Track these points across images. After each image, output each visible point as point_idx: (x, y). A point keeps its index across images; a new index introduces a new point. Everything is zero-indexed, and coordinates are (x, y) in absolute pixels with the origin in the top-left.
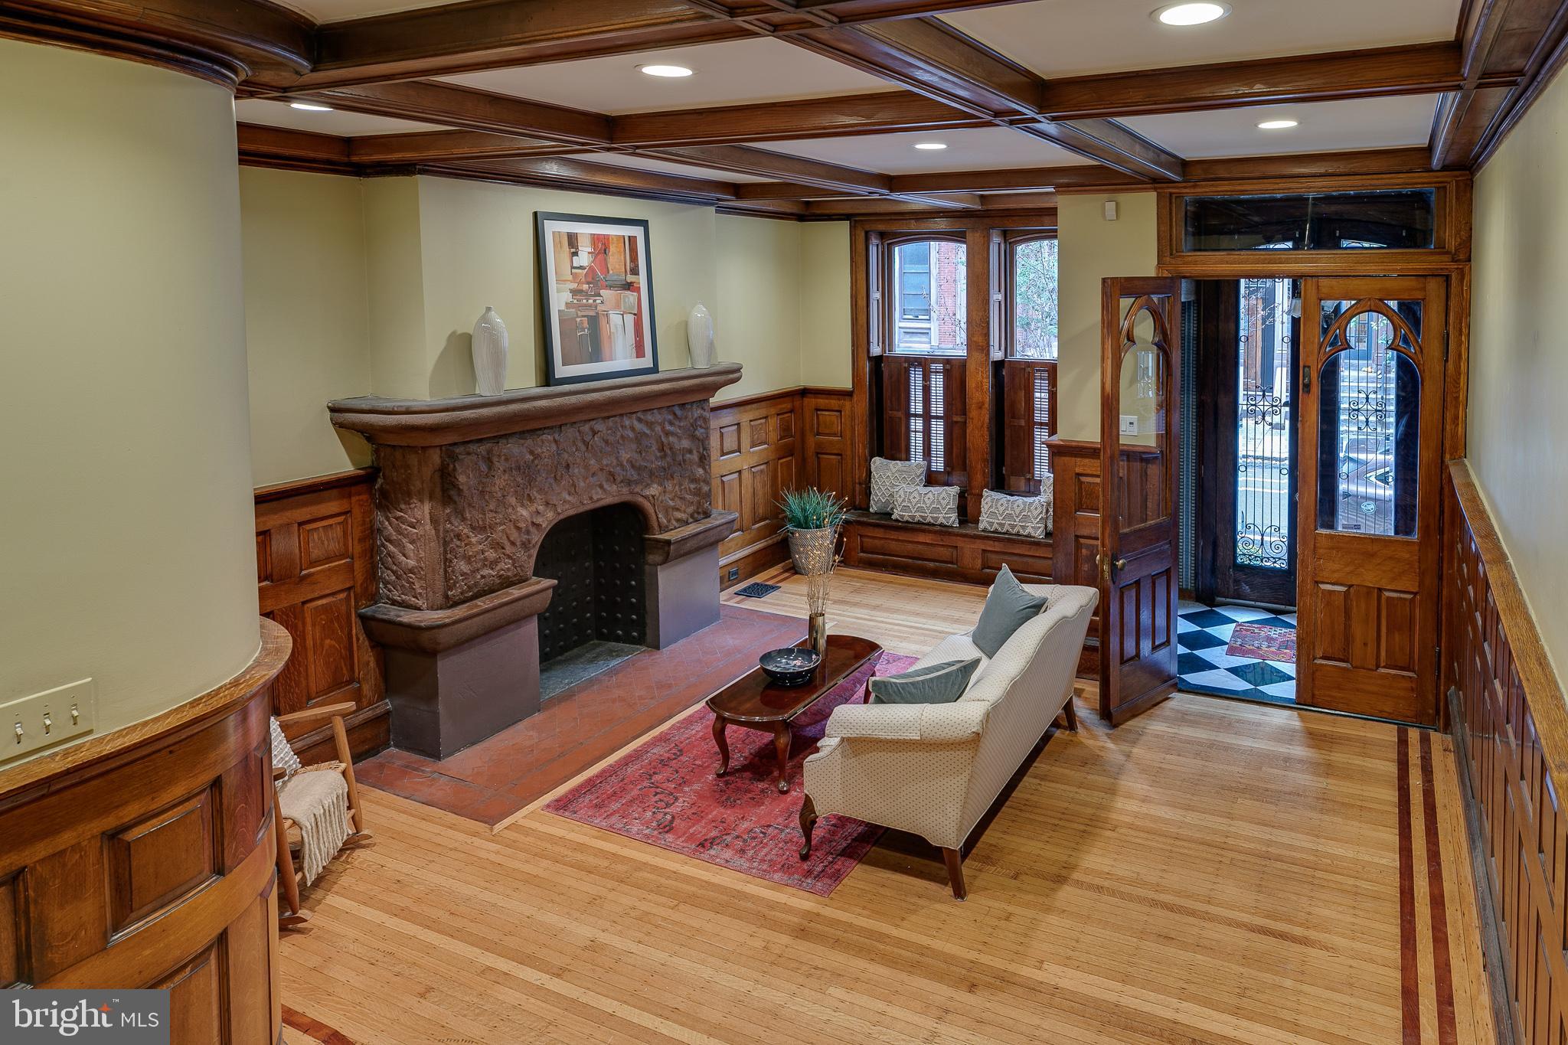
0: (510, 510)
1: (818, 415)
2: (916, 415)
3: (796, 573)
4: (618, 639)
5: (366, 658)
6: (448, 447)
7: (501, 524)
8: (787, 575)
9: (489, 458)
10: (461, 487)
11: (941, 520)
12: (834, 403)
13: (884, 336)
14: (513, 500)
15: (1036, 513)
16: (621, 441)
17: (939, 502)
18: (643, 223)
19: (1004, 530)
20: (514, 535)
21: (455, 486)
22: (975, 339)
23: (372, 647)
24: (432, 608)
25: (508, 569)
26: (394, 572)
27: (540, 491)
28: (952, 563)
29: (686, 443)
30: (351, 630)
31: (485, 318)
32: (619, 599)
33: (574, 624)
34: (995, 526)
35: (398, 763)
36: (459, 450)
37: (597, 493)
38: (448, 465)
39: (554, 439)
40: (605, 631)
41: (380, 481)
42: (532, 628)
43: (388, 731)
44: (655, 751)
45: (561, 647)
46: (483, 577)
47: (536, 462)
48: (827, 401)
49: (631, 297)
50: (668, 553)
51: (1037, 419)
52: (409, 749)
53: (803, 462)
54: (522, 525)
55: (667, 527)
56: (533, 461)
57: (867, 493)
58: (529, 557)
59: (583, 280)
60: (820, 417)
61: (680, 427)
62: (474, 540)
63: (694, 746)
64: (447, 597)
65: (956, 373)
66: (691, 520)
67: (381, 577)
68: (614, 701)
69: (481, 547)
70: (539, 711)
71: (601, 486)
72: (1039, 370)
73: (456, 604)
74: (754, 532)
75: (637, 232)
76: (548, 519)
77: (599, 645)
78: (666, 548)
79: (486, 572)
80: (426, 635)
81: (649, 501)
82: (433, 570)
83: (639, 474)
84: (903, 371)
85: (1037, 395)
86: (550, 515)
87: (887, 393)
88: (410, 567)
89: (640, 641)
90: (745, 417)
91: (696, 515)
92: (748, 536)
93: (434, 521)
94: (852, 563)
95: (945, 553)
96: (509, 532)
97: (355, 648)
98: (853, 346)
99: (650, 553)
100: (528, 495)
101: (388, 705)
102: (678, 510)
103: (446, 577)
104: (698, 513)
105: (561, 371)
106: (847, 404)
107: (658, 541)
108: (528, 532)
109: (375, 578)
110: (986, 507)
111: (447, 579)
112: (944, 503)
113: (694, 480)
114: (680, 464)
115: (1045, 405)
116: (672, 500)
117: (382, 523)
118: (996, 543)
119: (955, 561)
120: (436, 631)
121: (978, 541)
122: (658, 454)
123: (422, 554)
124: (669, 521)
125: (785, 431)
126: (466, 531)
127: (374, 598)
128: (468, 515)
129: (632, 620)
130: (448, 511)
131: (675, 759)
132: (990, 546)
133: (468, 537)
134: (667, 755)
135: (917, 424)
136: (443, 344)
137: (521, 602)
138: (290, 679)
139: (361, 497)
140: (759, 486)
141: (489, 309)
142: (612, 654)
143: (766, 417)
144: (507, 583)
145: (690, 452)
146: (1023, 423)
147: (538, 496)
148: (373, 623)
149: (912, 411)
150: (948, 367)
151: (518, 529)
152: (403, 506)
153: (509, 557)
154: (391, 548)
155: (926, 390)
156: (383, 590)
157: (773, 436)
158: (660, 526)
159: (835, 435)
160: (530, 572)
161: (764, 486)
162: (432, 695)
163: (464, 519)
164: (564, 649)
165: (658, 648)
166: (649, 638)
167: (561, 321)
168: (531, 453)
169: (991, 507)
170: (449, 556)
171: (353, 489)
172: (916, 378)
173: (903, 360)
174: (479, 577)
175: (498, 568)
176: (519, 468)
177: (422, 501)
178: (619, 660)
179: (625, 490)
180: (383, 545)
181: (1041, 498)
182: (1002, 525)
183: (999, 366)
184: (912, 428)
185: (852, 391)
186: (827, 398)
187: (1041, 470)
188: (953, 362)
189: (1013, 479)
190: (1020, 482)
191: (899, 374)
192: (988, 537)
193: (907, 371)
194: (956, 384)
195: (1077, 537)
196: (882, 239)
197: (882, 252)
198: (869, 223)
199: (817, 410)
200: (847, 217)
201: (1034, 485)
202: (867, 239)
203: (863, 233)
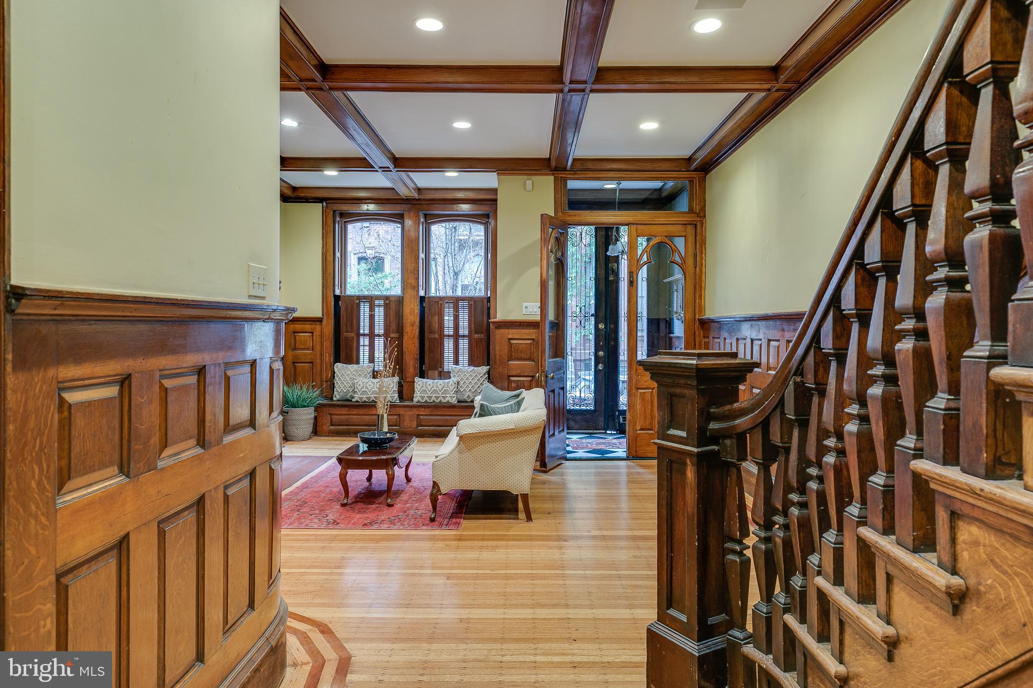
1: (295, 337)
2: (364, 335)
11: (388, 398)
12: (308, 327)
13: (341, 283)
15: (452, 388)
17: (386, 387)
19: (432, 401)
22: (409, 281)
28: (396, 426)
34: (426, 398)
48: (302, 326)
51: (446, 333)
57: (332, 387)
60: (297, 337)
65: (393, 306)
72: (448, 302)
84: (355, 306)
85: (446, 318)
87: (343, 321)
94: (321, 434)
98: (323, 289)
106: (318, 327)
110: (419, 387)
112: (390, 387)
115: (451, 325)
118: (426, 409)
119: (398, 424)
121: (414, 409)
132: (422, 412)
135: (365, 341)
146: (437, 336)
149: (362, 331)
150: (388, 302)
155: (372, 317)
159: (308, 349)
169: (422, 387)
172: (365, 309)
173: (355, 298)
181: (453, 379)
182: (430, 397)
183: (422, 299)
184: (362, 343)
185: (322, 318)
186: (302, 324)
187: (448, 365)
188: (391, 299)
189: (430, 372)
190: (436, 373)
191: (352, 307)
192: (421, 405)
193: (358, 306)
194: (392, 313)
195: (509, 376)
196: (341, 218)
197: (341, 227)
198: (336, 205)
199: (295, 332)
200: (320, 200)
201: (445, 375)
202: (334, 216)
203: (332, 212)
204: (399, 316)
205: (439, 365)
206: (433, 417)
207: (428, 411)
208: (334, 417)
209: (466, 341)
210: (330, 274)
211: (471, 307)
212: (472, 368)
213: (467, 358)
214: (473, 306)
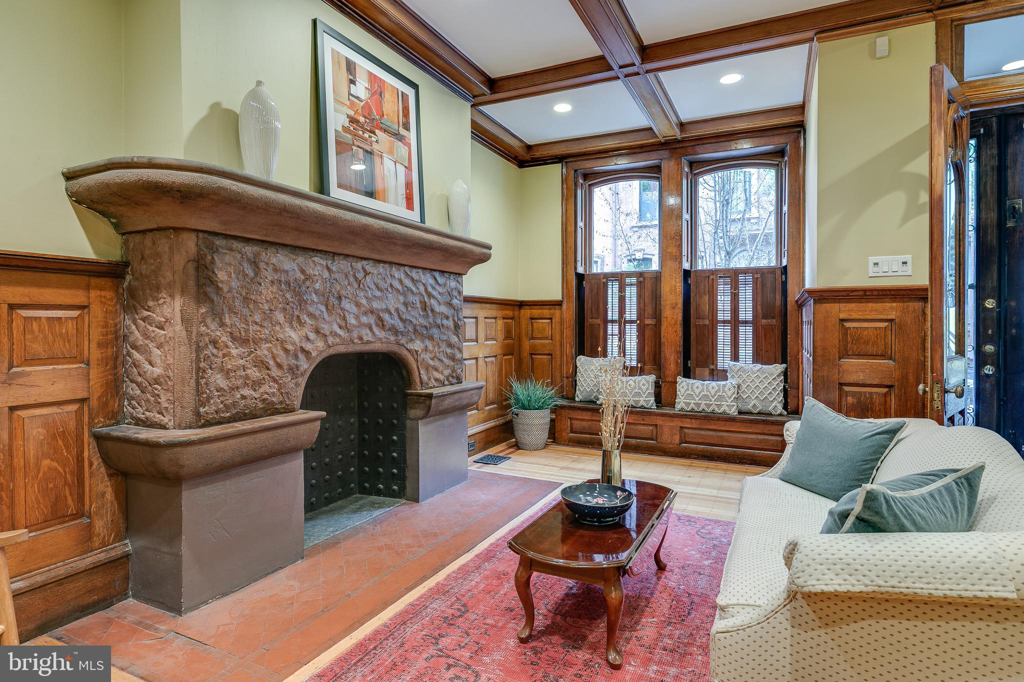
0: (278, 328)
1: (532, 324)
2: (613, 321)
3: (519, 448)
4: (379, 493)
5: (101, 488)
6: (206, 235)
7: (267, 341)
8: (511, 450)
9: (255, 262)
10: (220, 285)
11: (642, 403)
12: (546, 312)
13: (585, 259)
14: (280, 316)
15: (729, 393)
16: (390, 289)
17: (640, 388)
18: (415, 86)
19: (700, 409)
20: (282, 357)
21: (213, 282)
22: (669, 250)
23: (110, 476)
24: (180, 427)
25: (273, 394)
26: (139, 385)
27: (311, 315)
28: (652, 439)
29: (443, 309)
30: (82, 452)
31: (255, 96)
32: (381, 454)
33: (339, 477)
34: (692, 406)
35: (131, 618)
36: (219, 242)
37: (367, 335)
38: (206, 255)
39: (327, 265)
40: (367, 485)
41: (129, 278)
42: (298, 464)
43: (126, 578)
44: (434, 605)
45: (326, 498)
46: (243, 397)
47: (308, 283)
48: (540, 311)
49: (402, 150)
50: (429, 407)
51: (720, 317)
52: (147, 601)
53: (520, 361)
54: (290, 347)
55: (427, 384)
56: (304, 282)
57: (574, 384)
58: (297, 385)
59: (360, 111)
60: (534, 324)
61: (440, 293)
62: (234, 352)
63: (479, 601)
64: (198, 414)
65: (648, 285)
66: (446, 383)
67: (125, 394)
68: (380, 549)
69: (241, 362)
70: (302, 558)
71: (371, 330)
72: (722, 277)
73: (208, 424)
74: (486, 413)
75: (410, 92)
76: (318, 349)
77: (361, 499)
78: (428, 403)
79: (246, 392)
80: (168, 454)
81: (413, 355)
82: (183, 380)
83: (405, 327)
84: (602, 286)
85: (720, 298)
86: (320, 344)
87: (588, 305)
88: (155, 376)
89: (400, 494)
90: (482, 312)
91: (451, 379)
92: (482, 416)
93: (186, 321)
94: (563, 443)
95: (646, 430)
96: (275, 352)
97: (87, 475)
98: (563, 264)
99: (412, 408)
100: (298, 317)
101: (128, 546)
102: (436, 370)
103: (197, 390)
104: (453, 377)
105: (337, 193)
106: (557, 312)
107: (420, 395)
108: (296, 357)
109: (117, 394)
110: (683, 391)
111: (198, 391)
112: (644, 388)
113: (450, 345)
114: (439, 328)
115: (728, 307)
116: (432, 359)
117: (128, 327)
118: (693, 421)
119: (654, 437)
120: (179, 449)
121: (676, 419)
122: (421, 313)
123: (171, 361)
124: (429, 379)
125: (508, 335)
126: (224, 339)
127: (116, 418)
128: (228, 321)
129: (393, 474)
130: (203, 310)
131: (460, 616)
132: (687, 423)
133: (227, 347)
134: (450, 611)
135: (613, 329)
136: (203, 112)
137: (286, 430)
139: (103, 293)
140: (490, 376)
141: (259, 83)
142: (374, 506)
143: (495, 318)
144: (271, 410)
145: (447, 318)
146: (707, 322)
147: (309, 321)
148: (109, 444)
149: (610, 318)
150: (641, 279)
151: (286, 351)
152: (151, 303)
153: (275, 381)
154: (137, 355)
155: (622, 300)
156: (128, 409)
157: (501, 336)
158: (421, 383)
159: (546, 338)
160: (297, 403)
161: (493, 376)
162: (174, 534)
163: (222, 325)
164: (329, 501)
165: (416, 500)
166: (409, 491)
167: (337, 141)
168: (303, 272)
169: (687, 389)
170: (202, 365)
171: (94, 281)
172: (613, 290)
173: (602, 276)
174: (239, 396)
175: (262, 390)
176: (288, 284)
177: (172, 296)
178: (382, 511)
179: (392, 338)
180: (129, 354)
181: (731, 382)
182: (698, 405)
183: (687, 274)
184: (610, 332)
185: (562, 301)
186: (540, 309)
187: (723, 359)
188: (646, 275)
189: (698, 370)
190: (706, 371)
191: (598, 288)
192: (685, 415)
193: (605, 286)
194: (647, 293)
195: (841, 384)
196: (585, 180)
197: (585, 191)
198: (578, 163)
199: (532, 319)
200: (559, 159)
201: (720, 375)
202: (576, 178)
203: (573, 172)
204: (656, 297)
205: (711, 361)
206: (702, 432)
207: (695, 424)
208: (575, 422)
209: (750, 329)
210: (570, 248)
211: (755, 281)
212: (759, 366)
213: (750, 351)
214: (759, 280)
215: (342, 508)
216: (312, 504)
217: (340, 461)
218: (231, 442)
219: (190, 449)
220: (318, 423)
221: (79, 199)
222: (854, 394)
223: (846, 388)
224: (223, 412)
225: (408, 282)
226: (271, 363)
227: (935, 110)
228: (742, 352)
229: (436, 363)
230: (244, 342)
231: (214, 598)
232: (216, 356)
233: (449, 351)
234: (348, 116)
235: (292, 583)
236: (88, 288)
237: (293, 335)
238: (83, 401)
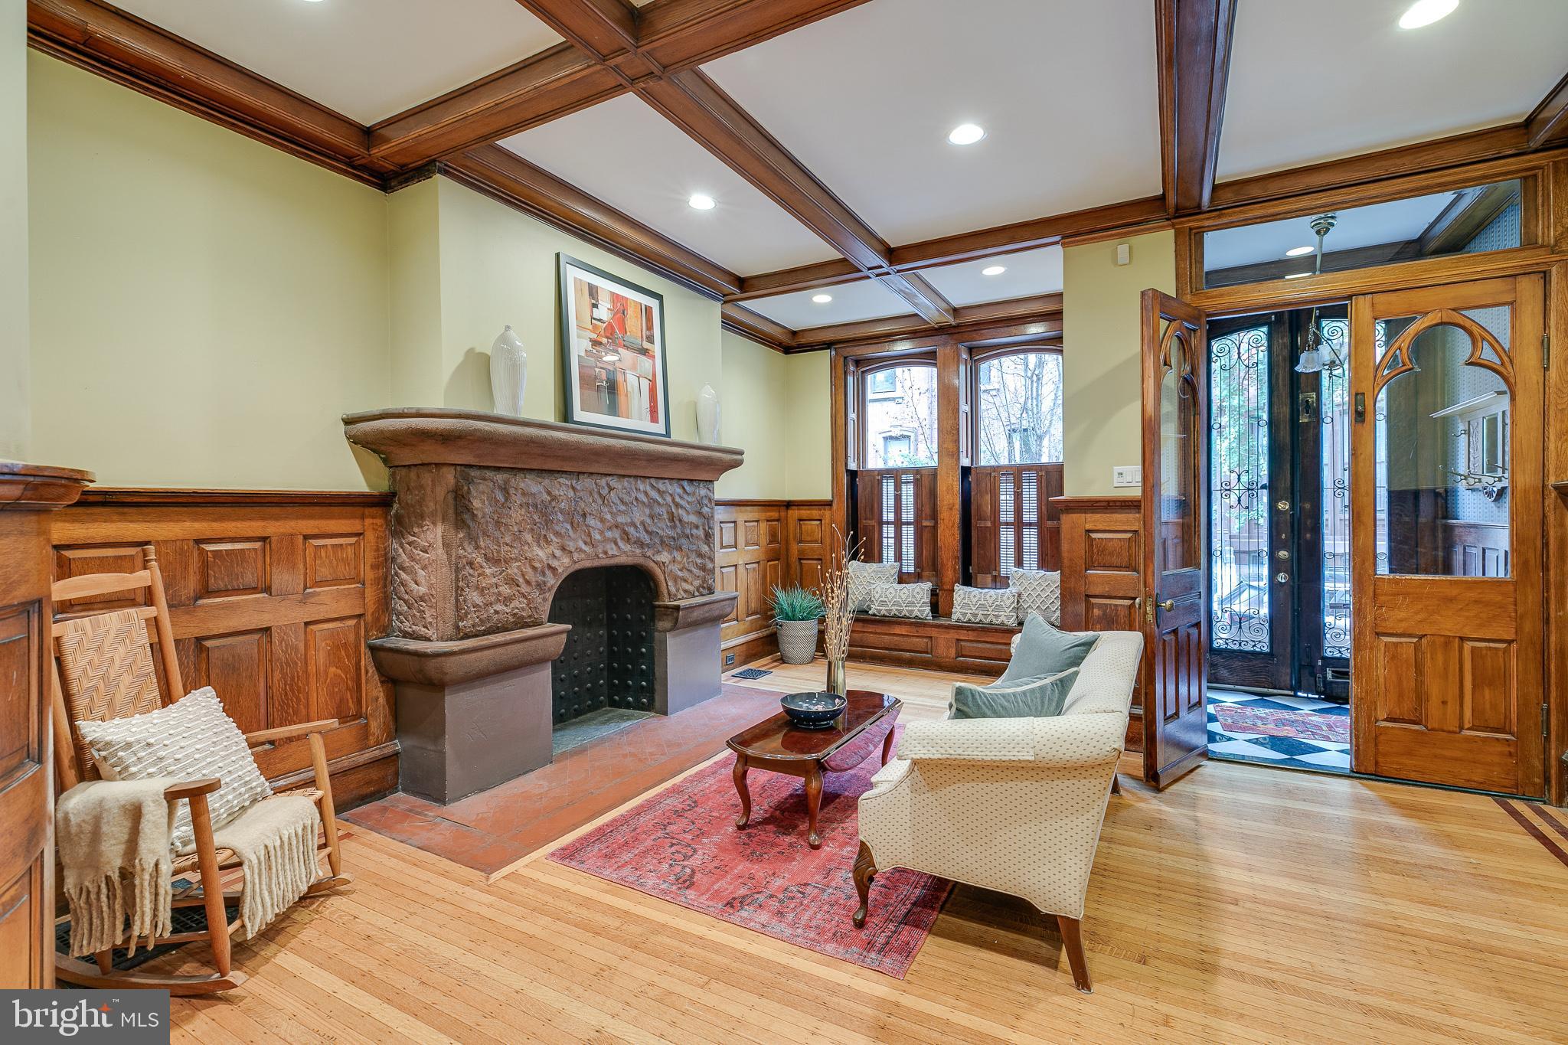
0: (526, 547)
1: (800, 527)
2: (888, 523)
3: (784, 662)
4: (628, 706)
5: (375, 693)
6: (463, 468)
7: (516, 560)
8: (775, 664)
9: (505, 489)
10: (475, 512)
11: (916, 613)
12: (815, 513)
13: (858, 455)
14: (528, 537)
15: (1008, 603)
16: (635, 503)
17: (914, 596)
18: (659, 297)
19: (977, 620)
20: (530, 575)
21: (469, 510)
22: (946, 446)
23: (382, 682)
24: (442, 639)
25: (523, 608)
26: (406, 602)
27: (557, 534)
28: (927, 653)
29: (693, 518)
30: (360, 661)
31: (504, 339)
32: (630, 666)
33: (588, 689)
34: (969, 616)
35: (402, 807)
36: (473, 473)
37: (612, 549)
38: (463, 486)
39: (572, 485)
40: (616, 698)
41: (396, 506)
42: (546, 674)
43: (397, 774)
45: (575, 710)
46: (496, 612)
47: (554, 504)
48: (809, 512)
49: (645, 363)
50: (677, 620)
51: (1003, 519)
52: (416, 793)
53: (787, 567)
54: (537, 565)
55: (675, 595)
56: (550, 502)
58: (545, 600)
59: (602, 333)
60: (803, 526)
61: (688, 502)
62: (488, 571)
63: (708, 799)
64: (457, 628)
65: (926, 482)
66: (697, 594)
67: (394, 609)
68: (625, 756)
69: (494, 580)
70: (551, 762)
71: (616, 544)
72: (1004, 474)
73: (466, 636)
74: (748, 623)
75: (654, 304)
76: (565, 565)
77: (610, 711)
78: (675, 614)
79: (499, 607)
80: (432, 664)
81: (660, 567)
82: (444, 597)
83: (651, 539)
84: (876, 483)
85: (1002, 497)
86: (566, 560)
87: (861, 504)
88: (421, 594)
89: (648, 707)
90: (742, 515)
91: (701, 589)
92: (742, 626)
93: (446, 545)
95: (921, 643)
96: (524, 569)
97: (364, 681)
98: (832, 460)
99: (660, 620)
100: (545, 536)
101: (397, 746)
102: (685, 581)
103: (457, 607)
104: (704, 588)
105: (579, 415)
106: (827, 513)
107: (667, 607)
108: (543, 574)
109: (387, 609)
110: (959, 599)
111: (458, 608)
112: (918, 597)
113: (700, 555)
114: (688, 537)
115: (1011, 507)
116: (681, 570)
117: (396, 550)
118: (970, 632)
119: (929, 651)
120: (443, 658)
121: (952, 631)
122: (669, 524)
123: (434, 581)
124: (678, 590)
125: (773, 538)
126: (479, 560)
127: (386, 631)
128: (482, 544)
129: (642, 687)
130: (461, 535)
131: (689, 810)
132: (964, 635)
133: (482, 567)
134: (680, 806)
135: (889, 531)
136: (460, 359)
137: (534, 642)
138: (288, 705)
139: (375, 521)
140: (752, 584)
141: (508, 328)
142: (622, 718)
143: (758, 521)
144: (521, 623)
145: (697, 527)
146: (989, 524)
147: (555, 539)
148: (382, 654)
149: (885, 519)
150: (918, 477)
151: (534, 568)
152: (416, 530)
153: (524, 596)
154: (403, 575)
155: (898, 498)
156: (396, 623)
157: (764, 540)
158: (669, 595)
159: (816, 542)
160: (545, 617)
161: (755, 584)
162: (438, 733)
163: (477, 547)
164: (578, 713)
165: (665, 713)
166: (657, 704)
167: (581, 366)
168: (549, 493)
169: (964, 599)
170: (461, 584)
171: (367, 511)
172: (888, 488)
173: (876, 473)
174: (492, 611)
175: (512, 605)
176: (535, 506)
177: (434, 524)
178: (630, 723)
179: (638, 551)
180: (397, 574)
181: (1013, 589)
182: (975, 615)
183: (966, 471)
184: (885, 535)
185: (832, 501)
186: (809, 509)
187: (1007, 566)
188: (923, 472)
189: (980, 576)
190: (989, 578)
191: (872, 486)
192: (961, 626)
193: (880, 483)
194: (925, 492)
195: (1088, 596)
196: (857, 367)
197: (858, 379)
198: (848, 349)
199: (800, 520)
200: (827, 345)
201: (1000, 582)
202: (845, 365)
203: (842, 359)
204: (933, 494)
205: (993, 567)
206: (980, 645)
207: (971, 636)
209: (1034, 531)
210: (841, 442)
211: (1039, 480)
212: (1042, 573)
213: (1034, 557)
214: (1044, 478)
215: (590, 720)
216: (561, 715)
217: (588, 673)
218: (486, 652)
219: (452, 659)
220: (565, 636)
221: (355, 440)
222: (1100, 606)
223: (1093, 600)
224: (479, 626)
225: (653, 494)
226: (521, 580)
227: (1145, 333)
228: (1026, 557)
229: (686, 574)
230: (495, 561)
231: (473, 792)
232: (472, 576)
233: (699, 561)
234: (591, 340)
235: (541, 782)
236: (363, 518)
237: (540, 553)
238: (359, 616)
